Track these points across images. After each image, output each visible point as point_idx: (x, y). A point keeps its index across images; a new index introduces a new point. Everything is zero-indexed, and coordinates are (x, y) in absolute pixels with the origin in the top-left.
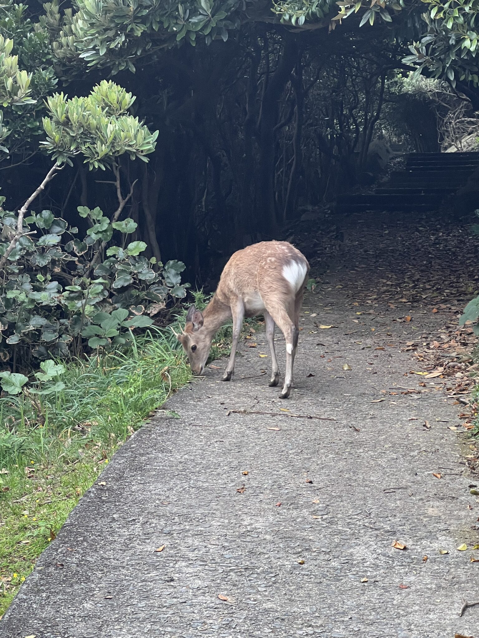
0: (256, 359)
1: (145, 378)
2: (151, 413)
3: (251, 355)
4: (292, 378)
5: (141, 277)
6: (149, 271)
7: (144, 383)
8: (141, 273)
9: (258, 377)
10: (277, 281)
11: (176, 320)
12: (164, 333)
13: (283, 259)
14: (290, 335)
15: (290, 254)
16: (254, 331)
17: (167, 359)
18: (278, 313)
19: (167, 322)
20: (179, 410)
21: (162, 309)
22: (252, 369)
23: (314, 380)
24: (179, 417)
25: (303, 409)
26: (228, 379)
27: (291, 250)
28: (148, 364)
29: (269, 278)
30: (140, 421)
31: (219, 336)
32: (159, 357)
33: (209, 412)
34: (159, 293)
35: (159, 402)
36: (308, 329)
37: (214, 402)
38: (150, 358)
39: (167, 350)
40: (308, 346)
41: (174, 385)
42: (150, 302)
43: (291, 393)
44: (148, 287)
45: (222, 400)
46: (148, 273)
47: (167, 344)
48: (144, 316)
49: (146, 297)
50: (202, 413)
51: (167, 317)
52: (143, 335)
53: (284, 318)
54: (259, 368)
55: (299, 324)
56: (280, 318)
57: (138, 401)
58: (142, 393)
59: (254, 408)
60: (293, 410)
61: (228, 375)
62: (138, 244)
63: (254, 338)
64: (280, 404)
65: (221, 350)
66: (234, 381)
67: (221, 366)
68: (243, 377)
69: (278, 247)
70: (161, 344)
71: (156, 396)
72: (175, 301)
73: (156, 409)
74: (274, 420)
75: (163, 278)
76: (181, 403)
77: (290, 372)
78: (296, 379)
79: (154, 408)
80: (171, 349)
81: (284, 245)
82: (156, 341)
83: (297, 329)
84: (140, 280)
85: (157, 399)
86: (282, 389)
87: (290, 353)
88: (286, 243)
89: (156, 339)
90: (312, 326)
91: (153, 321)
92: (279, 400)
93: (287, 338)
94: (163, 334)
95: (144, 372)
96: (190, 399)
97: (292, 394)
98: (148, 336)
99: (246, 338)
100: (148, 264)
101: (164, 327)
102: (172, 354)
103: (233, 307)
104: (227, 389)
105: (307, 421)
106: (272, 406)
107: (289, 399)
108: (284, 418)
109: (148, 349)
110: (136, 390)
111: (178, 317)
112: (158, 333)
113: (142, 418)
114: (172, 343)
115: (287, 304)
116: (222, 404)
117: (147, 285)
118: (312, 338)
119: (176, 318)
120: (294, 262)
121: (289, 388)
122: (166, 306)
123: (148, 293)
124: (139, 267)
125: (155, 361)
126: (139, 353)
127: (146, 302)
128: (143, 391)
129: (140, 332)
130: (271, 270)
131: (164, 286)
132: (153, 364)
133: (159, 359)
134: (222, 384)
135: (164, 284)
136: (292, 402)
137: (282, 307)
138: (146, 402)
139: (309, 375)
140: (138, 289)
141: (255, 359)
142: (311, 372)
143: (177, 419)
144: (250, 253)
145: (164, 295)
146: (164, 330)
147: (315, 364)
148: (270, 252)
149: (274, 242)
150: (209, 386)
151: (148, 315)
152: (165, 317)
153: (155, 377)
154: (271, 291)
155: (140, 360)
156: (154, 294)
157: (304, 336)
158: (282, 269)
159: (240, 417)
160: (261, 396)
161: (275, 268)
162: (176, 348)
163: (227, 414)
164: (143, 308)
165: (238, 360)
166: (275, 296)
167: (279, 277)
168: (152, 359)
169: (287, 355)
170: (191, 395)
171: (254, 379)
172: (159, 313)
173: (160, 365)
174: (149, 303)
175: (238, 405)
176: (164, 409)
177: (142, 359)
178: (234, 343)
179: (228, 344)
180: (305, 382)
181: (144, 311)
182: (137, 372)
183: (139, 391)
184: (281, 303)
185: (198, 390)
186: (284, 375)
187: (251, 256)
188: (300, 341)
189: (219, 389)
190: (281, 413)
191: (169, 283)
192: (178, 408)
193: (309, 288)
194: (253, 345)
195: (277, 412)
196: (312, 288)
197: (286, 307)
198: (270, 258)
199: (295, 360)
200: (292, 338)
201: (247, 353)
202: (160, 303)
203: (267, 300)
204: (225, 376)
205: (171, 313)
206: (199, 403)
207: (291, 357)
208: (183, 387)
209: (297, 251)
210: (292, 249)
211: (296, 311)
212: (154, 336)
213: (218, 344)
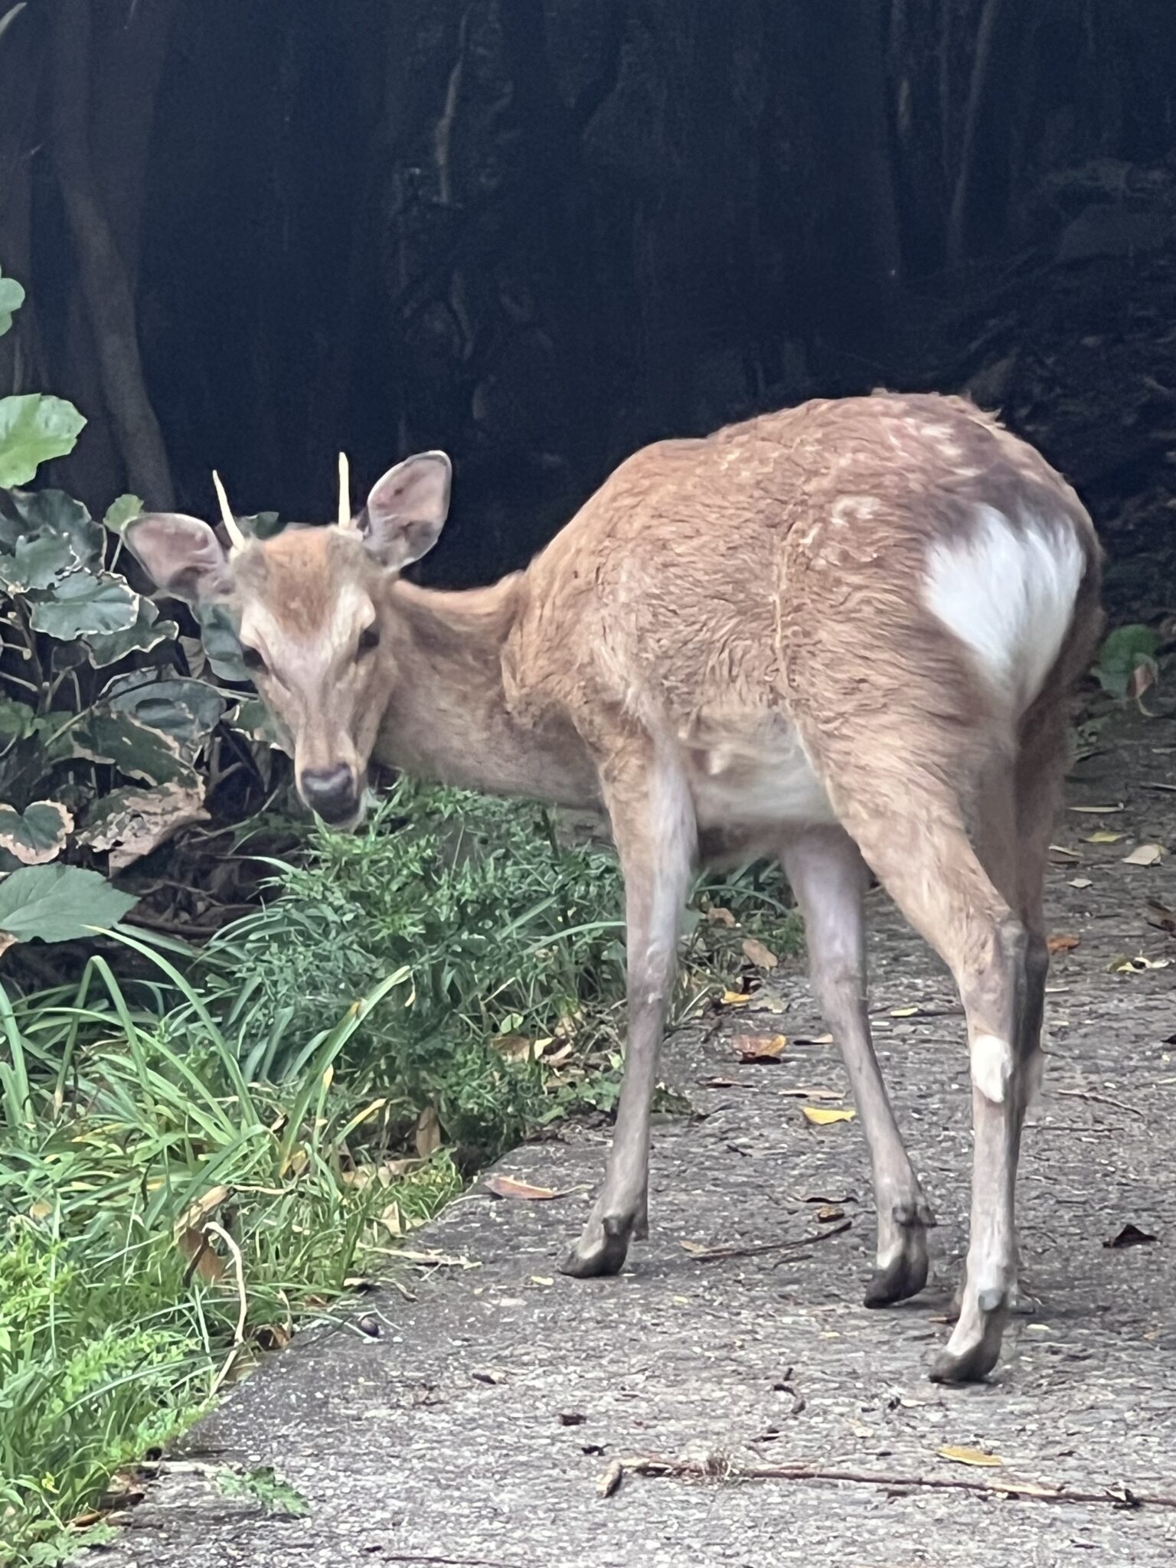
0: (783, 1136)
1: (84, 1262)
2: (118, 1485)
3: (749, 1111)
4: (1013, 1252)
5: (48, 622)
6: (101, 587)
7: (72, 1296)
8: (48, 595)
9: (798, 1249)
10: (898, 646)
11: (272, 895)
12: (196, 973)
13: (929, 500)
14: (995, 979)
15: (969, 473)
16: (768, 960)
17: (220, 1137)
18: (911, 848)
19: (220, 908)
20: (296, 1462)
21: (187, 827)
22: (758, 1201)
23: (1153, 1267)
24: (295, 1507)
25: (1084, 1450)
26: (606, 1267)
27: (978, 446)
28: (96, 1169)
29: (846, 631)
30: (55, 1530)
31: (546, 990)
32: (168, 1127)
33: (487, 1472)
34: (167, 724)
35: (170, 1414)
36: (1113, 940)
37: (517, 1410)
38: (111, 1138)
39: (220, 1083)
40: (1108, 1052)
41: (262, 1307)
42: (109, 780)
43: (1007, 1348)
44: (93, 681)
45: (568, 1400)
46: (91, 597)
47: (220, 1047)
48: (72, 870)
49: (81, 752)
50: (448, 1479)
51: (219, 875)
52: (66, 988)
53: (951, 877)
54: (802, 1190)
55: (1050, 909)
56: (926, 875)
57: (37, 1405)
58: (62, 1357)
59: (775, 1447)
60: (1023, 1456)
61: (610, 1237)
62: (27, 416)
63: (769, 1002)
64: (935, 1416)
65: (559, 1081)
66: (643, 1273)
67: (561, 1182)
68: (700, 1250)
69: (899, 432)
70: (181, 1044)
71: (152, 1376)
72: (266, 776)
73: (154, 1453)
74: (900, 1518)
75: (191, 628)
76: (307, 1418)
77: (1000, 1212)
78: (1038, 1257)
79: (140, 1448)
80: (242, 1081)
81: (938, 418)
82: (148, 1028)
83: (1033, 941)
84: (43, 642)
85: (156, 1391)
86: (952, 1320)
87: (997, 1094)
88: (954, 403)
89: (147, 1017)
90: (1136, 927)
91: (128, 902)
92: (930, 1391)
93: (974, 1001)
94: (193, 982)
95: (78, 1220)
96: (369, 1394)
97: (1015, 1357)
98: (98, 993)
99: (717, 1006)
100: (93, 538)
101: (198, 938)
102: (249, 1111)
103: (624, 805)
104: (602, 1324)
105: (1108, 1523)
106: (885, 1431)
107: (992, 1384)
108: (961, 1505)
109: (100, 1080)
110: (28, 1335)
111: (288, 873)
112: (163, 977)
113: (66, 1515)
114: (251, 1037)
115: (967, 787)
116: (567, 1421)
117: (85, 671)
118: (1139, 1001)
119: (274, 880)
120: (993, 521)
121: (995, 1317)
122: (209, 804)
123: (93, 721)
124: (38, 561)
125: (139, 1153)
126: (41, 1107)
127: (82, 778)
128: (67, 1340)
129: (48, 970)
130: (856, 579)
131: (197, 678)
132: (132, 1172)
133: (170, 1139)
134: (566, 1297)
135: (195, 664)
136: (1015, 1404)
137: (938, 810)
138: (90, 1414)
139: (1118, 1230)
140: (34, 700)
141: (774, 1134)
142: (1130, 1218)
143: (286, 1517)
144: (733, 468)
145: (197, 734)
146: (203, 956)
147: (1155, 1167)
148: (845, 461)
149: (880, 401)
150: (488, 1307)
151: (98, 861)
152: (201, 878)
153: (145, 1251)
154: (863, 709)
155: (50, 1146)
156: (130, 731)
157: (1084, 986)
158: (922, 565)
159: (685, 1505)
160: (814, 1371)
161: (878, 563)
162: (275, 1070)
163: (603, 1484)
164: (67, 818)
165: (668, 1143)
166: (891, 739)
167: (907, 618)
168: (127, 1139)
169: (978, 1107)
170: (372, 1369)
171: (770, 1260)
172: (165, 849)
173: (175, 1179)
174: (103, 789)
175: (673, 1426)
176: (201, 1453)
177: (61, 1141)
178: (643, 1033)
179: (602, 1044)
180: (1095, 1277)
181: (71, 838)
182: (28, 1225)
183: (41, 1341)
184: (928, 780)
185: (418, 1332)
186: (961, 1236)
187: (741, 488)
188: (1053, 1018)
189: (550, 1326)
190: (945, 1475)
191: (225, 658)
192: (292, 1449)
193: (1112, 683)
194: (764, 1046)
195: (921, 1473)
196: (1131, 687)
197: (960, 807)
198: (844, 503)
199: (1027, 1137)
200: (1007, 1004)
201: (725, 1096)
202: (172, 786)
203: (842, 767)
204: (590, 1250)
205: (242, 850)
206: (423, 1416)
207: (1002, 1121)
208: (324, 1317)
209: (1014, 447)
210: (988, 438)
211: (1023, 826)
212: (137, 999)
213: (540, 1046)
